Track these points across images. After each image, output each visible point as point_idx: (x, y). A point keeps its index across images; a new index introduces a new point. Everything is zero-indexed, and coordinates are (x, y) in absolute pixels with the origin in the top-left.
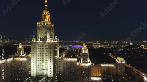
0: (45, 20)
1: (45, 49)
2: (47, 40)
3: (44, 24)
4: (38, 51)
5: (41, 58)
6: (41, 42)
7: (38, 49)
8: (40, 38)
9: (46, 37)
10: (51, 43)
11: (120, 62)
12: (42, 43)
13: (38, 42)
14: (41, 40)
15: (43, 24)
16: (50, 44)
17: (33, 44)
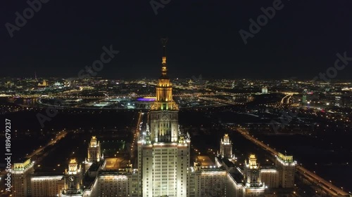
0: (167, 100)
1: (168, 158)
2: (172, 140)
3: (165, 108)
4: (154, 162)
5: (161, 175)
6: (162, 144)
7: (154, 159)
8: (157, 136)
9: (169, 134)
10: (184, 147)
11: (287, 164)
12: (163, 146)
13: (155, 144)
14: (159, 141)
15: (162, 108)
16: (181, 150)
17: (147, 151)
